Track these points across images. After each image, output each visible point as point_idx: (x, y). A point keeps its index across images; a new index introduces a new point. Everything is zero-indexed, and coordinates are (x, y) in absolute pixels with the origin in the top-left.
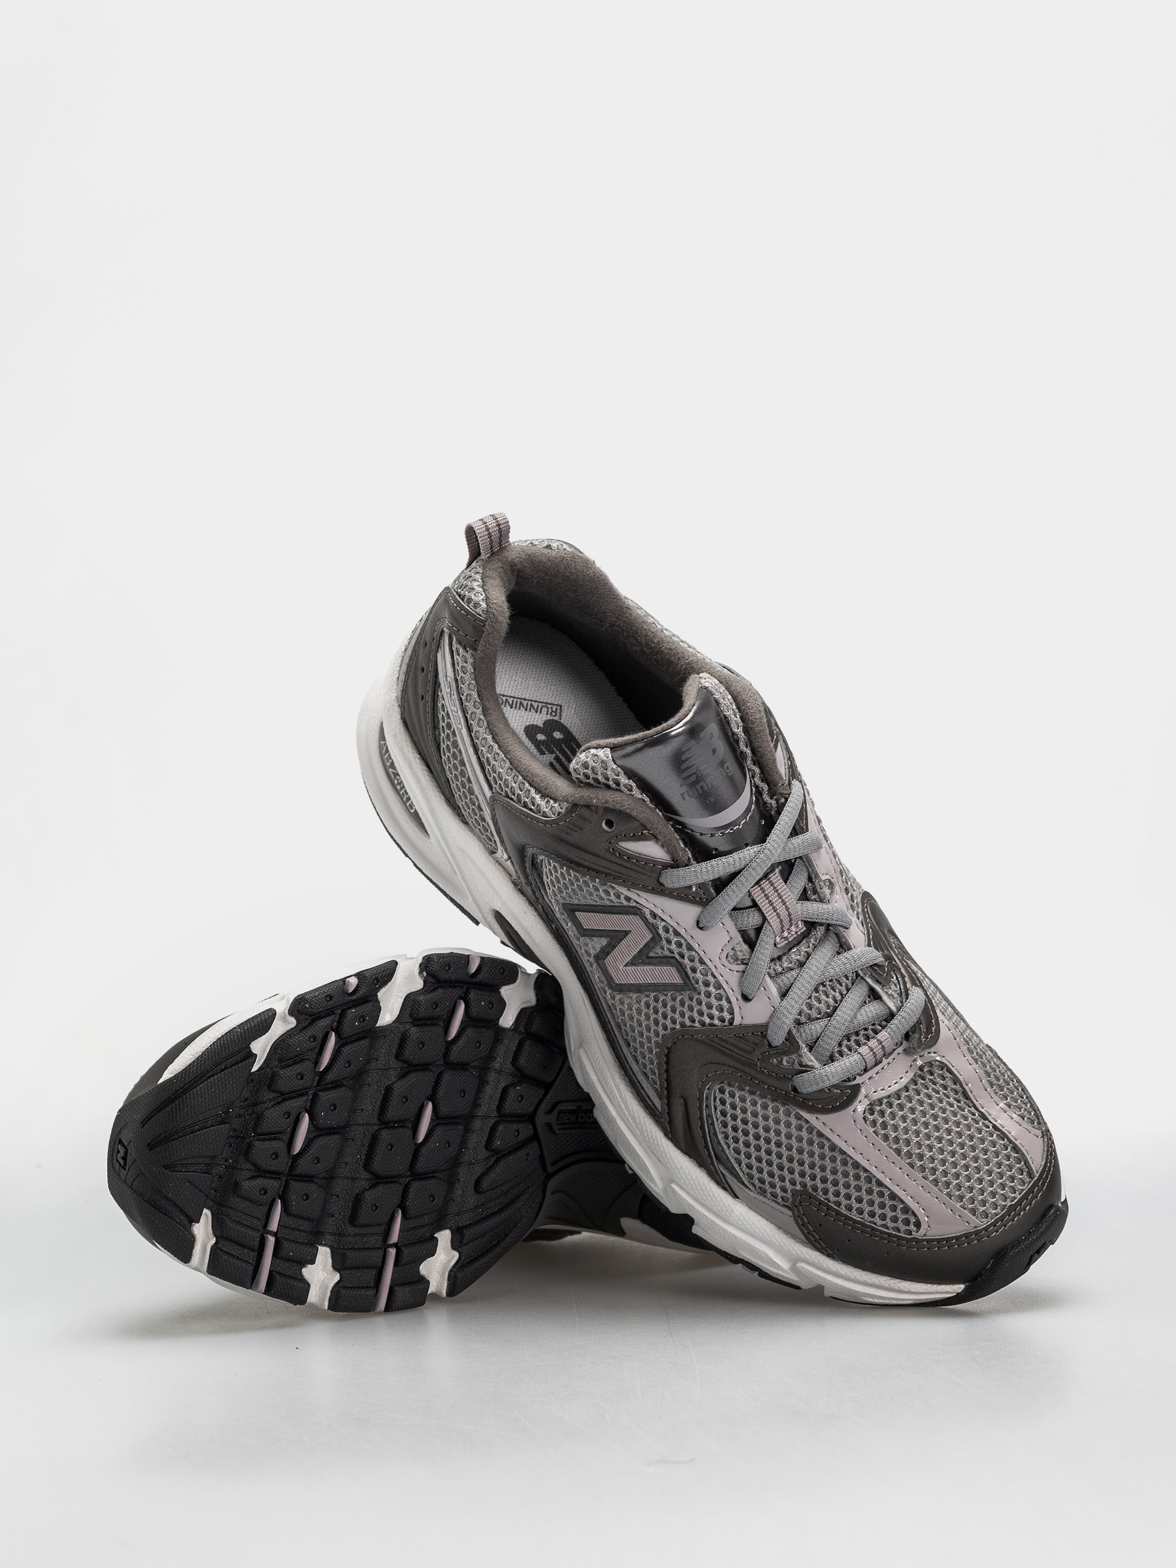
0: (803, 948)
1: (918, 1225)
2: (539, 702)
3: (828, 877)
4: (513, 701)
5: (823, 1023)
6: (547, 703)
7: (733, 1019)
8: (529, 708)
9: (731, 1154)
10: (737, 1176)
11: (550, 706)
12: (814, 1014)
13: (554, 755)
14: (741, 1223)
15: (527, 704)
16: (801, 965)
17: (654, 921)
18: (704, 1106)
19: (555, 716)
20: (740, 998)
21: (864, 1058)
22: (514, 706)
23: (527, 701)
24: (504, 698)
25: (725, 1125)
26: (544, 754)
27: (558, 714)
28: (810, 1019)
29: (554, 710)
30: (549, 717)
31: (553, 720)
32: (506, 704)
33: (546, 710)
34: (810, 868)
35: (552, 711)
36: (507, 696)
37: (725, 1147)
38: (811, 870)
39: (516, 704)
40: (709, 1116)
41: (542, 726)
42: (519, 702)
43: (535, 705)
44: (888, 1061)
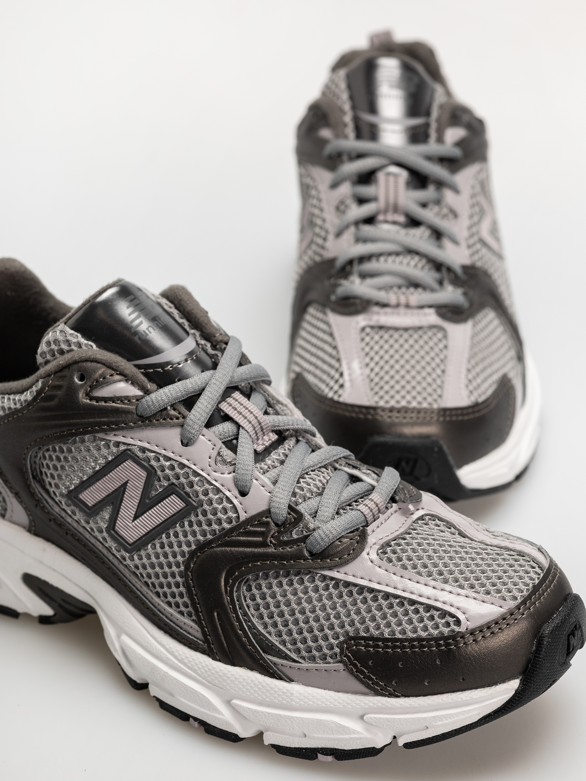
0: (281, 450)
1: (458, 622)
5: (317, 498)
7: (238, 517)
9: (274, 640)
10: (286, 657)
14: (303, 703)
16: (282, 462)
17: (145, 455)
18: (238, 608)
20: (238, 495)
21: (362, 512)
25: (261, 617)
34: (265, 394)
37: (267, 635)
38: (266, 395)
40: (245, 614)
44: (385, 516)
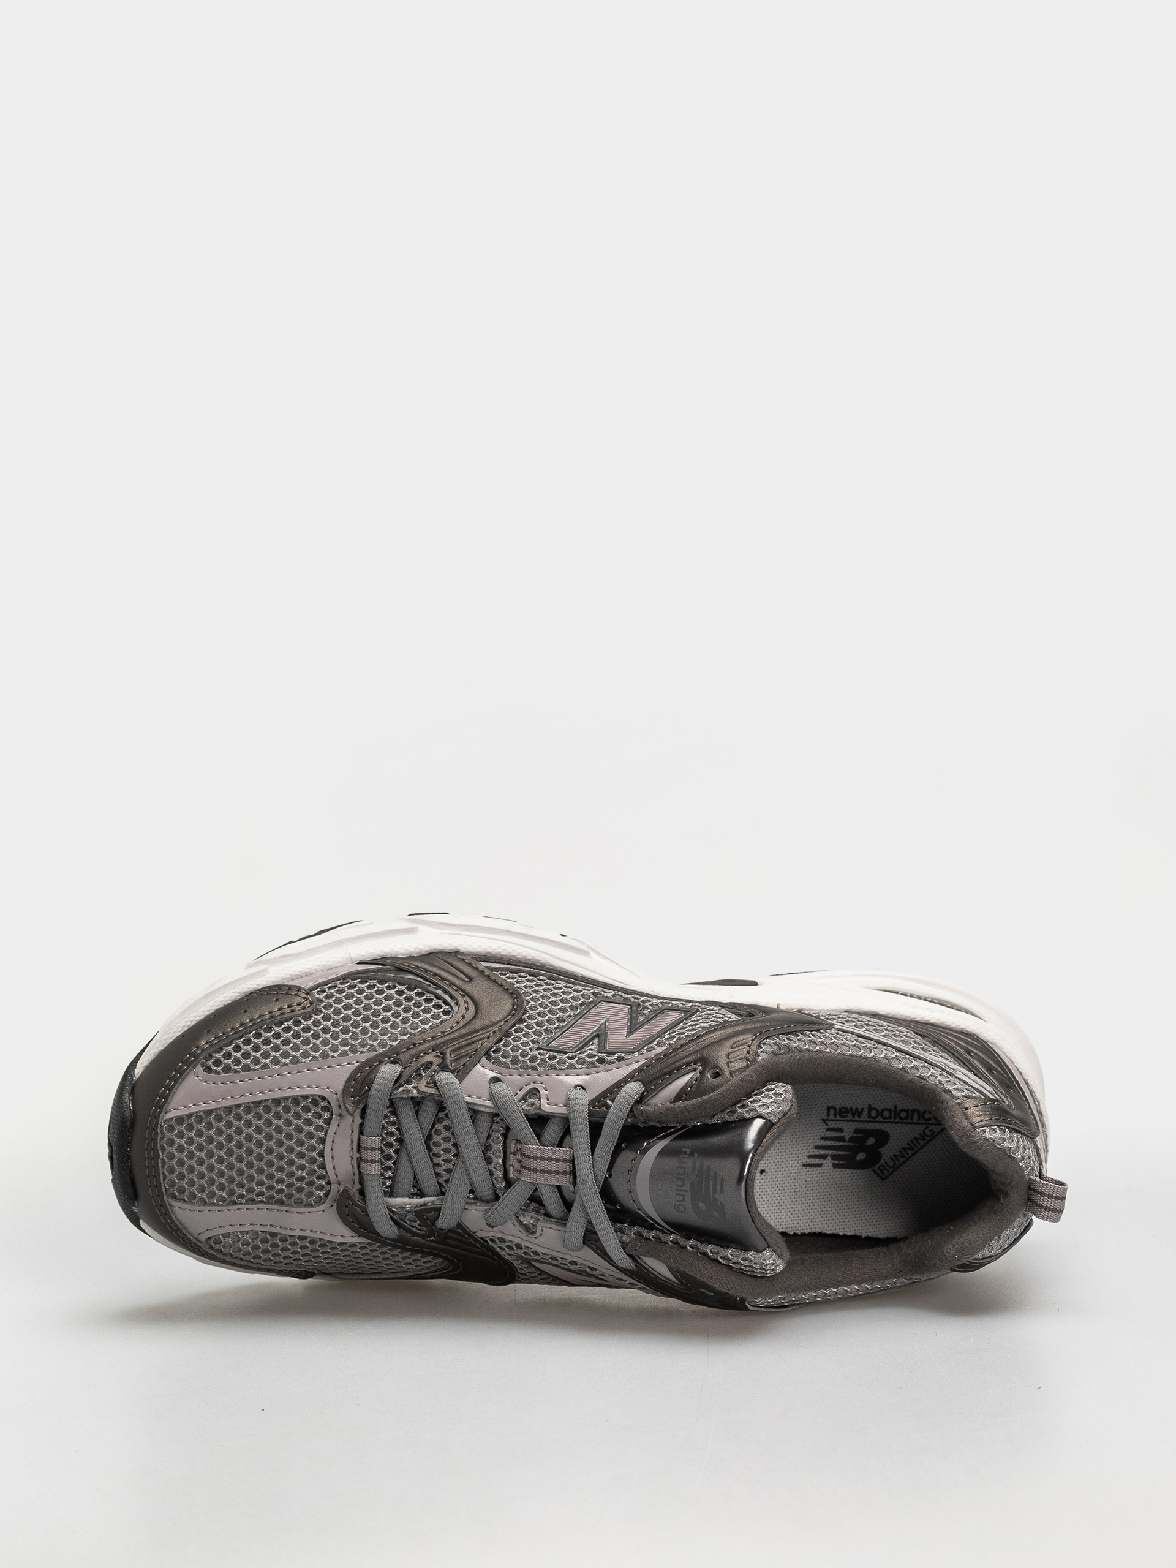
0: (498, 1162)
2: (901, 1165)
3: (539, 1232)
4: (919, 1144)
5: (427, 1127)
6: (895, 1170)
7: (489, 1058)
8: (904, 1152)
11: (891, 1170)
12: (438, 1126)
13: (847, 1140)
15: (908, 1154)
16: (486, 1149)
19: (879, 1167)
20: (499, 1076)
22: (915, 1142)
23: (910, 1155)
24: (928, 1139)
26: (854, 1132)
27: (879, 1172)
28: (438, 1120)
29: (885, 1172)
30: (882, 1162)
31: (877, 1164)
32: (921, 1136)
33: (891, 1165)
35: (885, 1169)
36: (928, 1142)
39: (915, 1145)
41: (880, 1150)
42: (914, 1148)
43: (902, 1160)
44: (355, 1159)
